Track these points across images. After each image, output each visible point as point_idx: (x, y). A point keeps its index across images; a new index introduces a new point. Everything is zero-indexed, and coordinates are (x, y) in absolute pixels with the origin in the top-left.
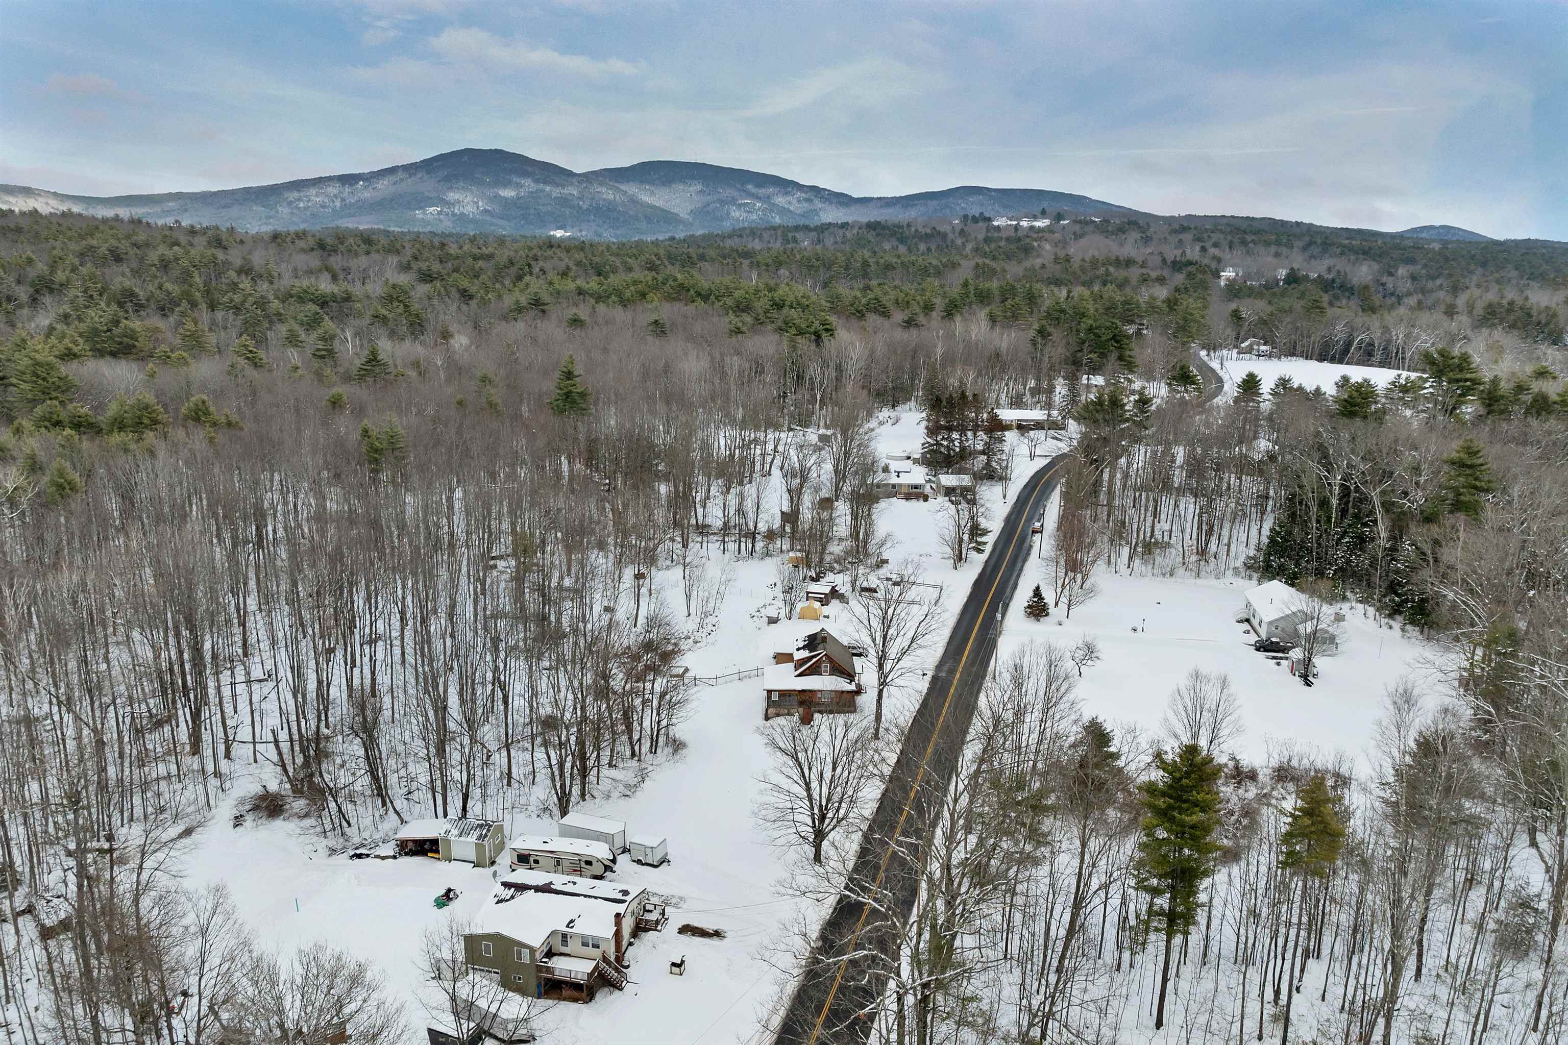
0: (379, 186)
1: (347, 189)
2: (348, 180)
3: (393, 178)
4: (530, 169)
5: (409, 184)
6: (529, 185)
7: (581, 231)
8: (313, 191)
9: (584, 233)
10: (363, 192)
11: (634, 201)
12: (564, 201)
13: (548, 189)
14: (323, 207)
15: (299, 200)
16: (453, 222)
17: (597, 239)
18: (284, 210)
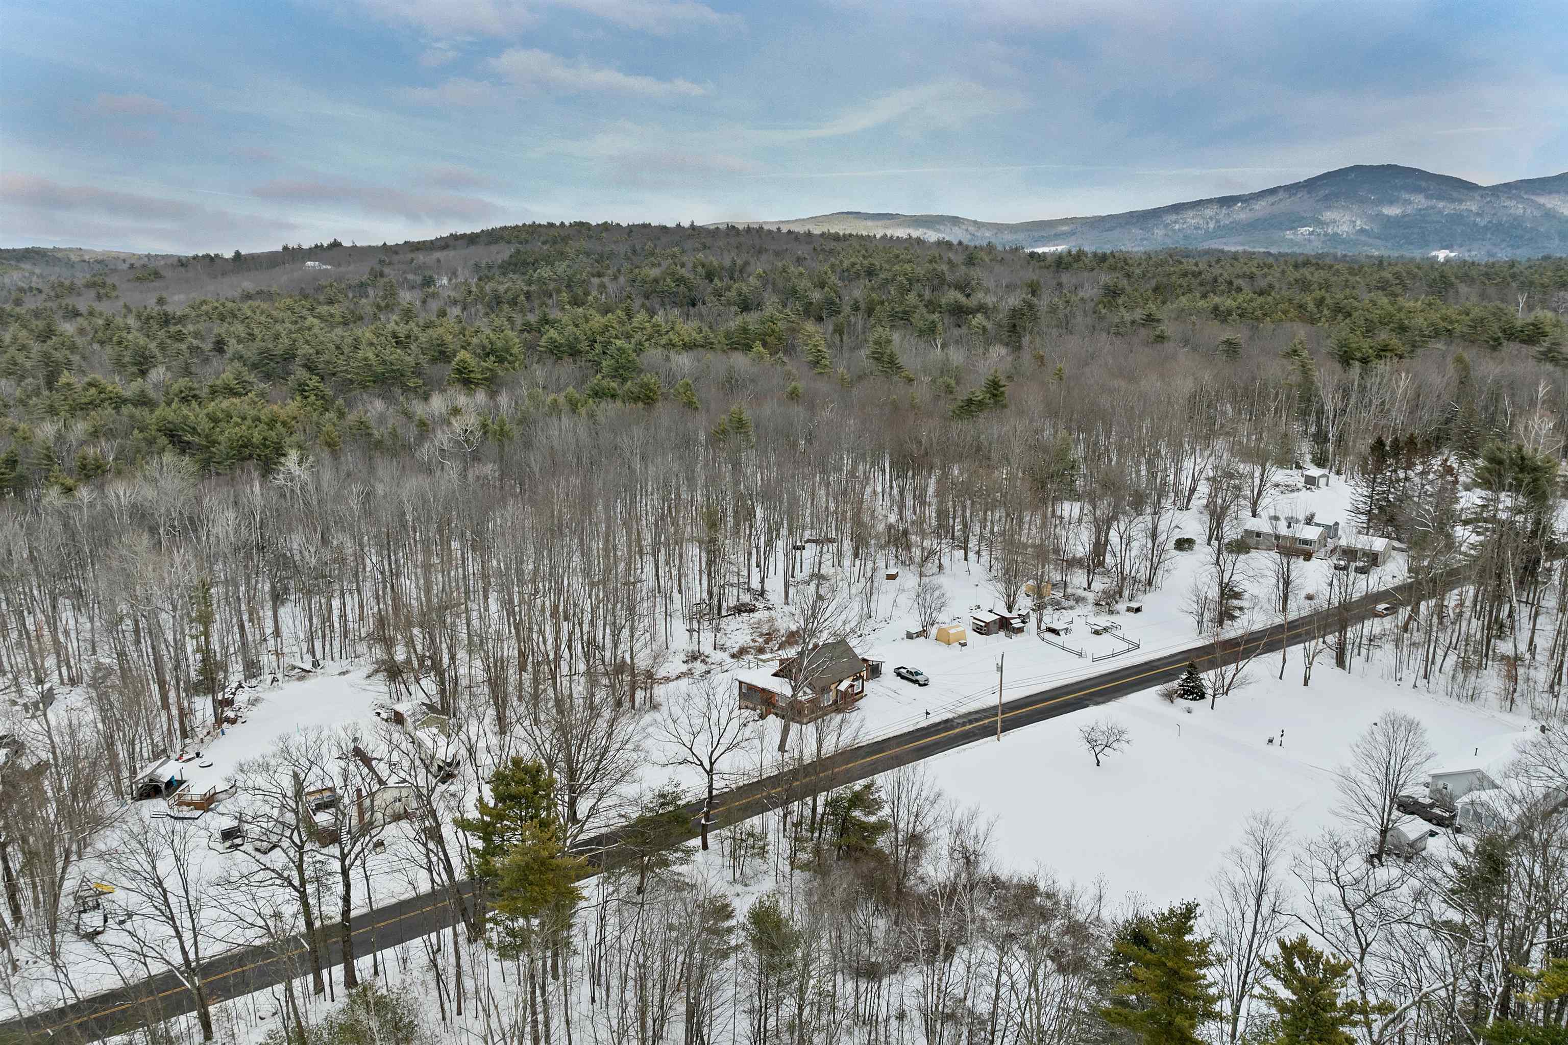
0: (1257, 207)
1: (1224, 211)
2: (1226, 202)
3: (1272, 199)
4: (1424, 184)
5: (1286, 204)
6: (1419, 201)
7: (1469, 251)
8: (1191, 213)
9: (1473, 253)
10: (1240, 214)
11: (1550, 215)
12: (1457, 219)
13: (1441, 205)
14: (1196, 228)
15: (1175, 222)
16: (1323, 242)
17: (1491, 260)
18: (1159, 232)
